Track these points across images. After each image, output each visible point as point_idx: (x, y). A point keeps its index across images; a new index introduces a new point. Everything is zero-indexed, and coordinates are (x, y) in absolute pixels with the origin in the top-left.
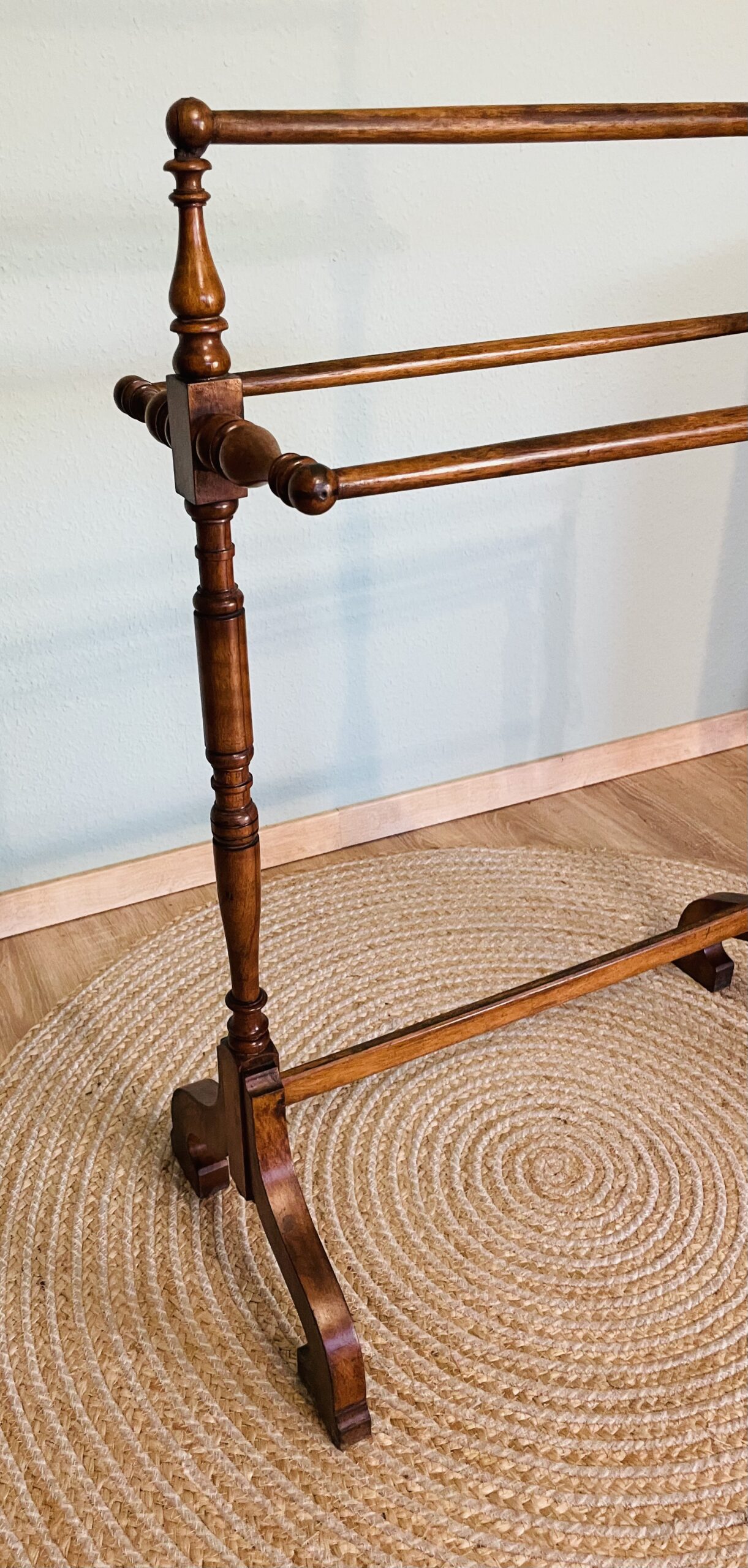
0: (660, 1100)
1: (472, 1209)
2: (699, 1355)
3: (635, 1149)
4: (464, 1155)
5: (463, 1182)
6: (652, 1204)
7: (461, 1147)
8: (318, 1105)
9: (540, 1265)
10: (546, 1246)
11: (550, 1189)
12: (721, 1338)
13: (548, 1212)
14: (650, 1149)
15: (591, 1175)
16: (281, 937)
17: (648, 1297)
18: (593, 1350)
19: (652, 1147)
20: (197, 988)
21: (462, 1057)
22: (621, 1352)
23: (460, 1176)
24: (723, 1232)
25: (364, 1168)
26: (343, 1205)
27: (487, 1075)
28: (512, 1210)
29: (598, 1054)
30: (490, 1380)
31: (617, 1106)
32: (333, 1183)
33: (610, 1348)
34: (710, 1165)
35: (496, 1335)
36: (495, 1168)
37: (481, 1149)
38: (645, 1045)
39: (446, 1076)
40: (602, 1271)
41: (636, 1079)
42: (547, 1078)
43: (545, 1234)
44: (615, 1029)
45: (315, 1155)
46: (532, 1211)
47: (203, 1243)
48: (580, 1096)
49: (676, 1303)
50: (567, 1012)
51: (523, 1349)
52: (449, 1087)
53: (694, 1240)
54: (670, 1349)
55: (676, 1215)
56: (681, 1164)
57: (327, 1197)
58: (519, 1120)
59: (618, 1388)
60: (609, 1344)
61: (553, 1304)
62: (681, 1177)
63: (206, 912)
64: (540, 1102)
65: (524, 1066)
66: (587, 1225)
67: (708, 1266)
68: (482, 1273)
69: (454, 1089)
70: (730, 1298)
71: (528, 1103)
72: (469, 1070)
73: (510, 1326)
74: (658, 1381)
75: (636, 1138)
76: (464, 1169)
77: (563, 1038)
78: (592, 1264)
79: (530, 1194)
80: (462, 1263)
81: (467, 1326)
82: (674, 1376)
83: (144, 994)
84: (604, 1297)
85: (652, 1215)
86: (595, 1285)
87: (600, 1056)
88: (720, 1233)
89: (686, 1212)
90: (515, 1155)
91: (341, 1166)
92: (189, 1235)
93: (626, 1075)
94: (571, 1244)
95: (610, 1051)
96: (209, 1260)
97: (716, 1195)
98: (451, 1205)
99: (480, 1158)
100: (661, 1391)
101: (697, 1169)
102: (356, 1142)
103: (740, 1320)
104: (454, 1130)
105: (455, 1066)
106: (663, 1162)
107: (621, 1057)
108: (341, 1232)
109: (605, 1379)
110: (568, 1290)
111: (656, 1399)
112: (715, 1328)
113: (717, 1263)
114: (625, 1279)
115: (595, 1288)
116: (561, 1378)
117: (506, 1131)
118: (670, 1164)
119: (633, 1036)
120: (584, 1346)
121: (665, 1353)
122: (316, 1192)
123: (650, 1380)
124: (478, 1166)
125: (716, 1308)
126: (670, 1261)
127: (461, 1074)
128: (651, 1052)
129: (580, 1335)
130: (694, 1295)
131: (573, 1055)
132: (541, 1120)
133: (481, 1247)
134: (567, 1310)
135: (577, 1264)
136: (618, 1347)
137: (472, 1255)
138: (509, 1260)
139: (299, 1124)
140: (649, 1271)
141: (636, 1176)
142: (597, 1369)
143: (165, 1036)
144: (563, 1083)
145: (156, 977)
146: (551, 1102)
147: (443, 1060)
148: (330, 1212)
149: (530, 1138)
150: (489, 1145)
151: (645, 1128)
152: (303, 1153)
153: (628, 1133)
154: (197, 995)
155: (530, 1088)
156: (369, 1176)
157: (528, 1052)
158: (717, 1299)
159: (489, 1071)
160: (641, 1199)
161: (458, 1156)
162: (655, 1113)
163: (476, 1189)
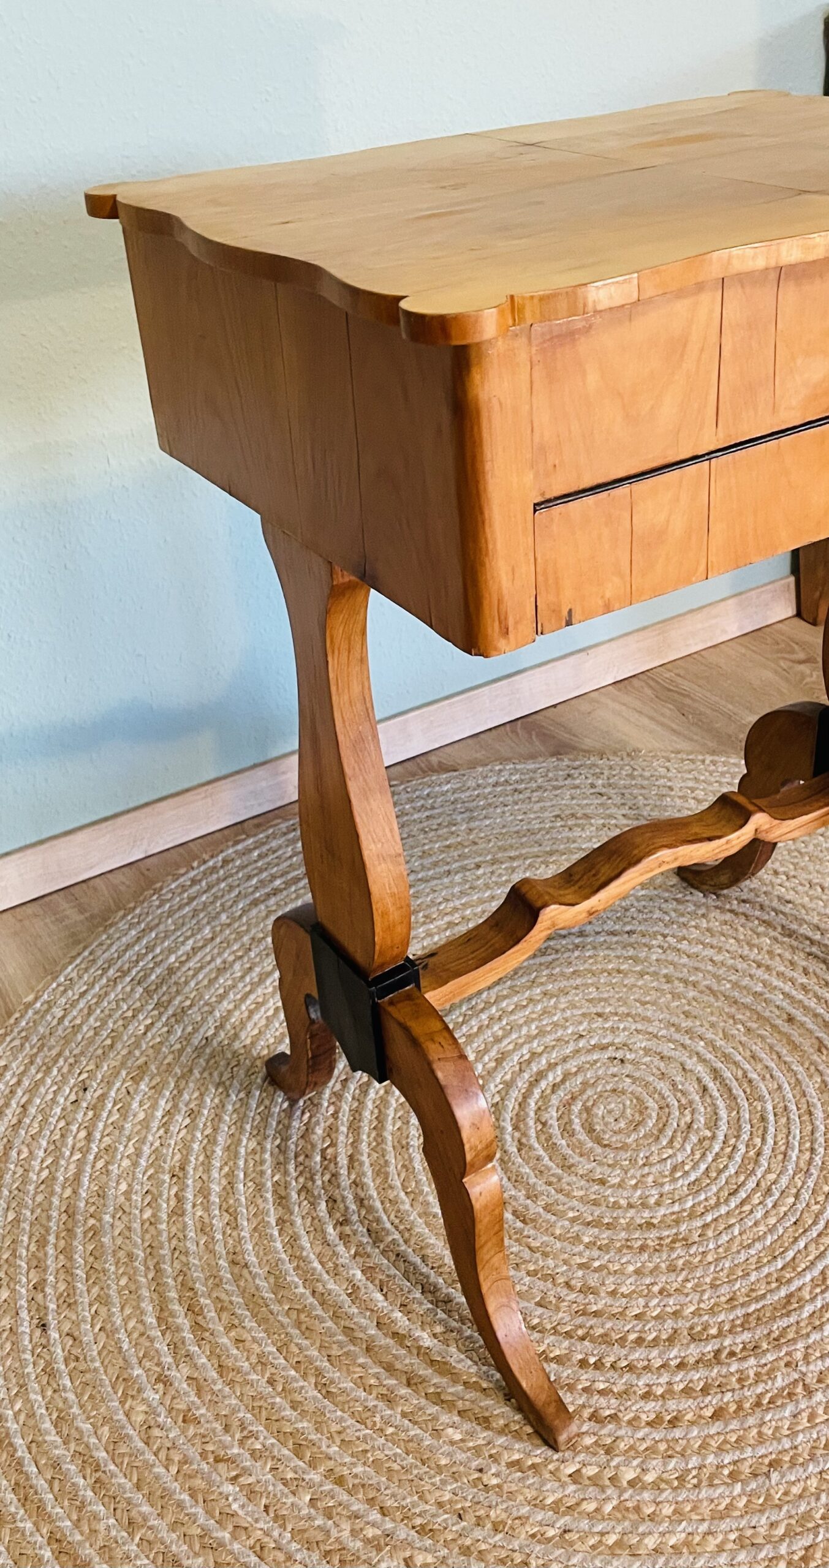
0: (722, 1024)
1: (528, 1170)
2: (783, 1293)
3: (699, 1080)
4: (515, 1112)
5: (516, 1143)
6: (721, 1138)
7: (511, 1104)
8: (346, 1080)
9: (606, 1221)
10: (612, 1200)
11: (611, 1136)
12: (804, 1270)
13: (610, 1162)
14: (715, 1079)
15: (654, 1115)
16: (285, 893)
17: (725, 1238)
18: (671, 1303)
19: (716, 1074)
20: (191, 964)
21: (504, 1004)
22: (701, 1301)
23: (513, 1137)
24: (798, 1158)
25: (404, 1142)
26: (385, 1186)
27: (533, 1020)
28: (573, 1165)
29: (652, 981)
30: (564, 1352)
31: (677, 1036)
32: (371, 1165)
33: (688, 1299)
34: (780, 1087)
35: (566, 1304)
36: (550, 1122)
37: (533, 1104)
38: (702, 966)
39: (488, 1026)
40: (674, 1217)
41: (694, 1003)
42: (599, 1015)
43: (610, 1187)
44: (668, 952)
45: (347, 1136)
46: (594, 1164)
47: (228, 1253)
48: (636, 1030)
49: (754, 1241)
50: (615, 939)
51: (596, 1314)
52: (491, 1039)
53: (769, 1171)
54: (752, 1290)
55: (747, 1146)
56: (748, 1090)
57: (366, 1180)
58: (572, 1066)
59: (700, 1340)
60: (687, 1295)
61: (624, 1261)
62: (750, 1105)
63: (192, 874)
64: (593, 1043)
65: (573, 1006)
66: (653, 1170)
67: (785, 1194)
68: (545, 1238)
69: (498, 1040)
70: (810, 1226)
71: (581, 1045)
72: (513, 1018)
73: (580, 1291)
74: (742, 1325)
75: (699, 1068)
76: (516, 1128)
77: (613, 969)
78: (662, 1211)
79: (590, 1144)
80: (521, 1231)
81: (534, 1298)
82: (758, 1319)
83: (128, 979)
84: (677, 1245)
85: (722, 1149)
86: (666, 1233)
87: (655, 984)
88: (794, 1158)
89: (758, 1141)
90: (570, 1105)
91: (378, 1144)
92: (211, 1246)
93: (683, 1001)
94: (639, 1192)
95: (665, 976)
96: (236, 1270)
97: (788, 1119)
99: (532, 1114)
100: (746, 1336)
101: (766, 1093)
102: (392, 1115)
103: (822, 1249)
104: (501, 1086)
105: (497, 1014)
106: (730, 1090)
107: (676, 982)
108: (385, 1218)
109: (686, 1333)
110: (639, 1243)
111: (741, 1346)
112: (797, 1261)
113: (794, 1191)
114: (699, 1223)
115: (668, 1236)
116: (640, 1338)
117: (558, 1079)
118: (737, 1091)
119: (688, 957)
120: (660, 1301)
121: (748, 1296)
122: (353, 1177)
123: (733, 1326)
124: (531, 1123)
125: (796, 1239)
126: (744, 1195)
127: (504, 1022)
128: (709, 972)
129: (656, 1289)
130: (771, 1230)
131: (625, 986)
132: (596, 1062)
133: (541, 1210)
134: (639, 1265)
135: (646, 1214)
136: (697, 1297)
137: (533, 1220)
138: (573, 1220)
139: (326, 1104)
140: (723, 1210)
141: (702, 1110)
142: (676, 1323)
143: (159, 1024)
144: (616, 1018)
145: (140, 957)
146: (604, 1041)
147: (482, 1010)
148: (371, 1197)
149: (585, 1084)
150: (541, 1097)
151: (709, 1056)
152: (333, 1136)
153: (690, 1063)
154: (191, 973)
155: (581, 1028)
156: (411, 1150)
157: (576, 988)
158: (797, 1230)
159: (534, 1016)
160: (708, 1134)
161: (508, 1115)
162: (717, 1038)
163: (531, 1148)
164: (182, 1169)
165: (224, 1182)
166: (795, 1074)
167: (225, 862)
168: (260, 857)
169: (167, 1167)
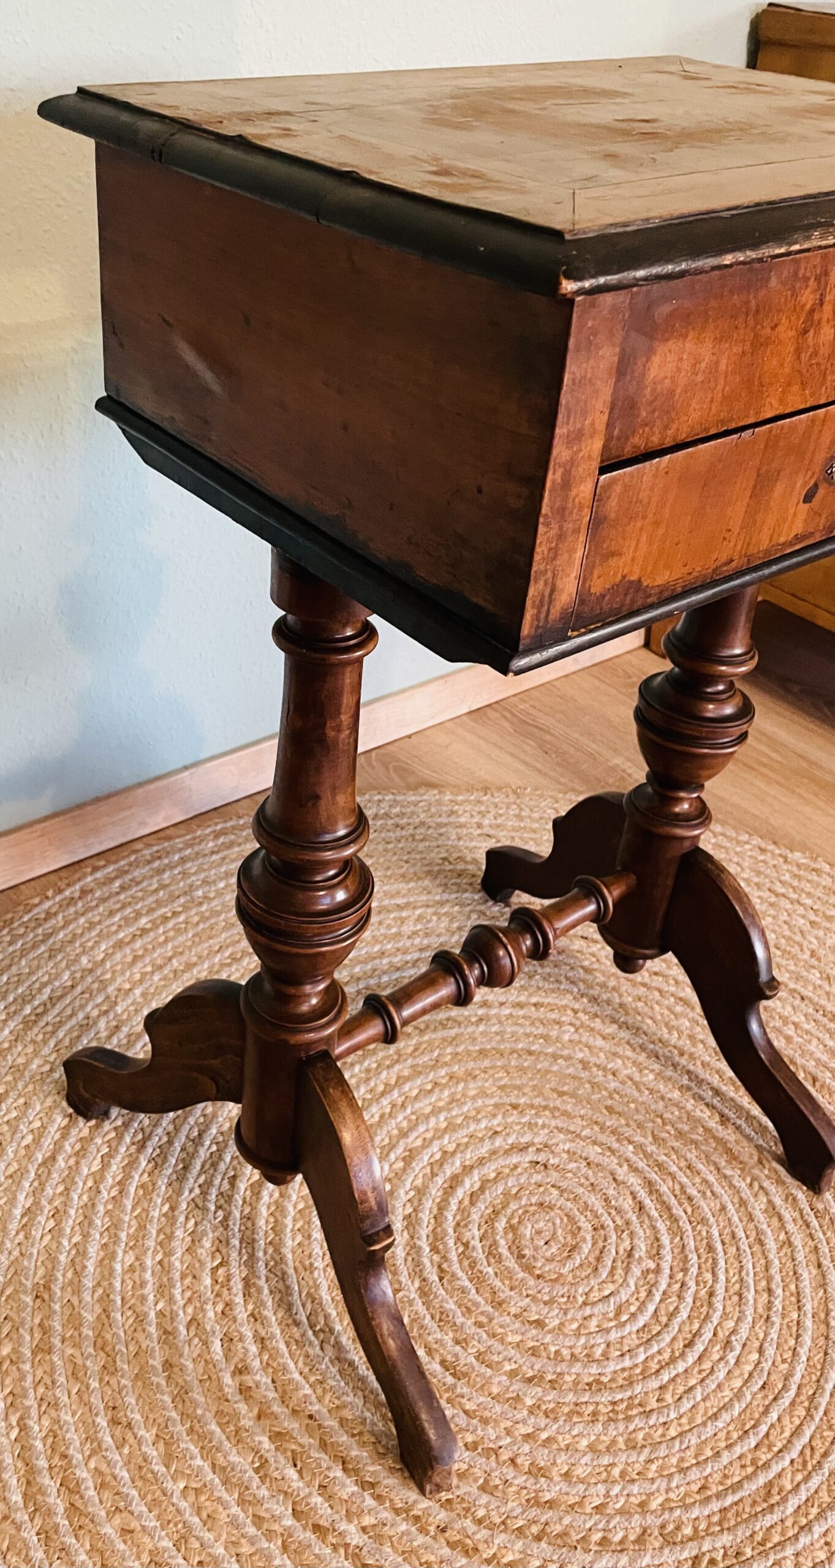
0: (650, 1125)
1: (453, 1307)
2: (761, 1480)
3: (634, 1195)
4: (431, 1228)
5: (435, 1269)
6: (667, 1271)
7: (425, 1217)
8: (234, 1177)
9: (549, 1377)
10: (553, 1349)
11: (543, 1265)
12: (780, 1451)
13: (546, 1298)
14: (651, 1193)
15: (589, 1238)
16: (152, 934)
17: (686, 1405)
18: (635, 1492)
20: (49, 1018)
21: (406, 1087)
22: (669, 1490)
23: (432, 1261)
24: (755, 1301)
25: (307, 1263)
27: (441, 1110)
28: (504, 1301)
29: (568, 1067)
30: (518, 1556)
31: (602, 1138)
32: (271, 1292)
33: (655, 1487)
35: (514, 1489)
36: (472, 1243)
37: (450, 1218)
38: (620, 1050)
39: (390, 1115)
40: (626, 1374)
41: (617, 1097)
42: (515, 1107)
43: (549, 1332)
44: (581, 1030)
45: (240, 1253)
46: (528, 1300)
47: (106, 1408)
48: (557, 1128)
49: (720, 1410)
50: (521, 1013)
51: (551, 1504)
52: (395, 1132)
53: (725, 1315)
54: (725, 1476)
55: (697, 1284)
56: (689, 1210)
57: (266, 1313)
58: (490, 1171)
59: (674, 1543)
60: (653, 1480)
61: (575, 1432)
62: (694, 1229)
63: (47, 905)
64: (510, 1141)
65: (483, 1093)
66: (596, 1311)
67: (747, 1349)
68: (482, 1399)
69: (403, 1134)
70: (780, 1392)
71: (497, 1144)
72: (417, 1106)
73: (529, 1472)
74: (720, 1523)
75: (633, 1180)
76: (434, 1249)
77: (522, 1049)
78: (612, 1367)
79: (521, 1275)
80: (453, 1388)
81: (476, 1480)
82: (738, 1514)
84: (635, 1412)
85: (669, 1285)
86: (619, 1397)
87: (571, 1071)
88: (752, 1302)
89: (708, 1276)
90: (492, 1220)
91: (276, 1263)
92: (85, 1397)
93: (604, 1093)
94: (583, 1340)
95: (581, 1061)
96: (118, 1431)
97: (738, 1249)
98: (427, 1304)
99: (451, 1231)
100: (726, 1539)
101: (709, 1215)
102: (290, 1226)
103: (797, 1422)
104: (412, 1193)
105: (400, 1101)
106: (669, 1209)
107: (595, 1069)
108: (292, 1365)
109: (656, 1533)
110: (591, 1408)
111: (722, 1551)
112: (771, 1438)
113: (757, 1344)
114: (654, 1384)
115: (622, 1400)
116: (604, 1538)
117: (477, 1186)
118: (678, 1211)
119: (604, 1038)
120: (623, 1488)
121: (721, 1483)
122: (250, 1307)
123: (710, 1525)
124: (451, 1243)
125: (766, 1411)
126: (702, 1348)
127: (409, 1111)
128: (629, 1059)
129: (616, 1472)
130: (738, 1395)
131: (539, 1071)
132: (516, 1167)
133: (473, 1360)
134: (593, 1438)
135: (594, 1370)
136: (664, 1486)
137: (465, 1375)
138: (512, 1374)
139: (213, 1208)
140: (681, 1367)
141: (642, 1234)
142: (644, 1518)
144: (533, 1112)
146: (523, 1140)
147: (383, 1094)
149: (506, 1194)
150: (458, 1209)
151: (641, 1165)
152: (224, 1251)
153: (622, 1172)
154: (50, 1028)
155: (495, 1122)
156: (316, 1274)
157: (485, 1072)
158: (766, 1396)
159: (441, 1104)
160: (652, 1265)
161: (424, 1232)
162: (647, 1142)
163: (453, 1275)
164: (47, 1288)
165: (98, 1310)
166: (738, 1192)
167: (84, 892)
168: (123, 888)
169: (29, 1284)
